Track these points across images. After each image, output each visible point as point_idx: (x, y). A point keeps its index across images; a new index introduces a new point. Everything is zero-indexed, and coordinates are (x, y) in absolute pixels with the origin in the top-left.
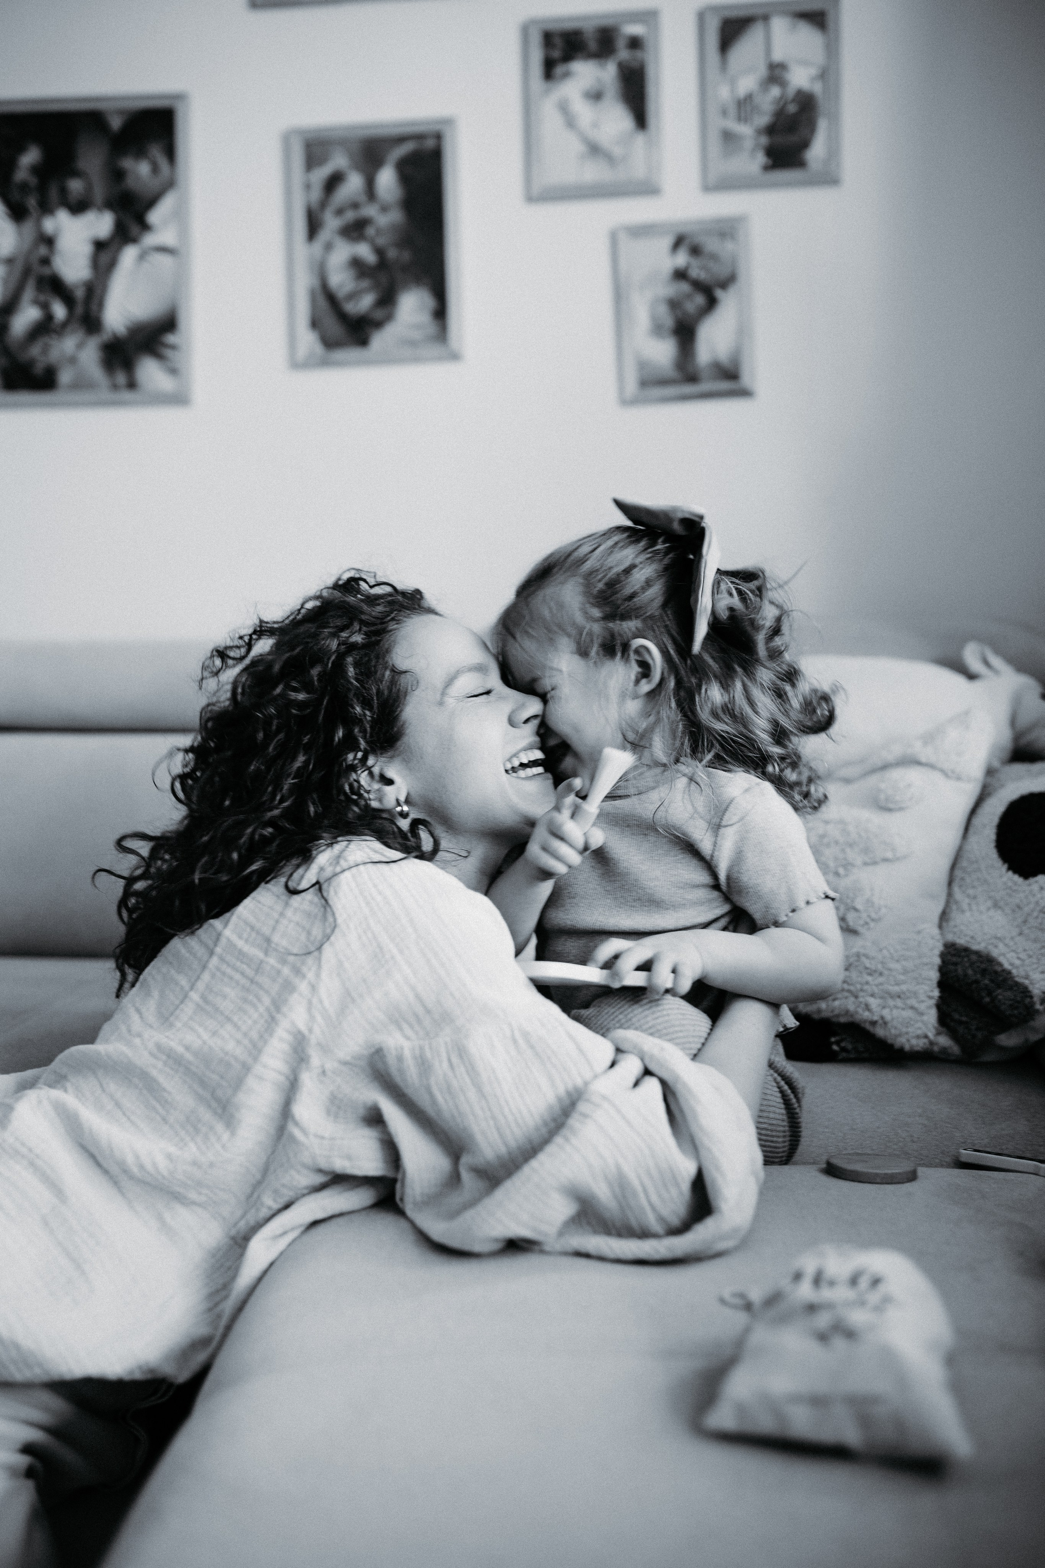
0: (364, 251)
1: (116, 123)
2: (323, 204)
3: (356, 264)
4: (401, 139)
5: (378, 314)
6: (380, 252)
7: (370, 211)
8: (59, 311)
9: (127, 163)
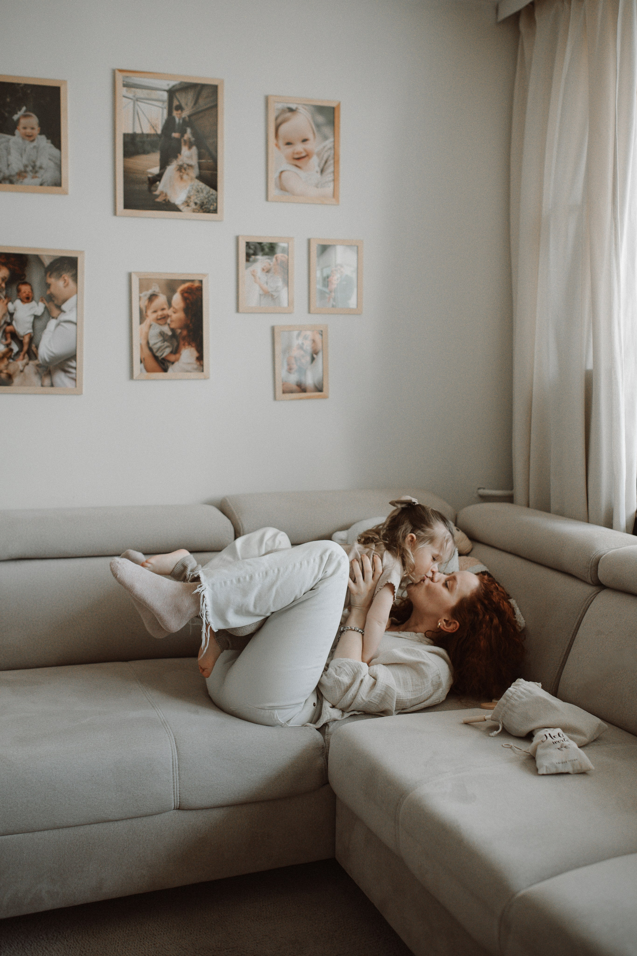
0: (166, 329)
1: (47, 262)
2: (147, 308)
3: (162, 334)
4: (184, 281)
5: (172, 358)
6: (173, 330)
7: (169, 312)
8: (15, 348)
9: (52, 280)
